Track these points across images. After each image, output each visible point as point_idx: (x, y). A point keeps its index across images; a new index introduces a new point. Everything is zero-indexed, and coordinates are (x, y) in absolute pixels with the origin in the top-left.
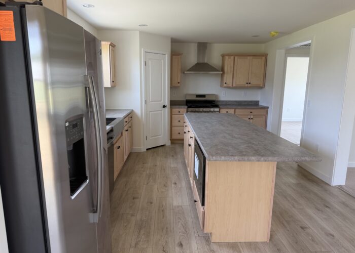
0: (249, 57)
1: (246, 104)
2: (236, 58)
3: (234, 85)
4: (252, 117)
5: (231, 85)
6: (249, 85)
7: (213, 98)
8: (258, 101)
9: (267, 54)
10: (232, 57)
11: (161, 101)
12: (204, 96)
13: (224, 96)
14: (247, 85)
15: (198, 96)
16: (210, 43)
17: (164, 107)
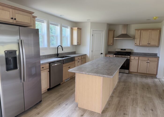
0: (149, 31)
1: (149, 55)
2: (142, 31)
3: (141, 45)
4: (149, 62)
5: (138, 45)
6: (149, 45)
7: (130, 51)
8: (157, 54)
9: (161, 29)
10: (140, 31)
11: (100, 51)
12: (125, 50)
13: (136, 50)
14: (148, 45)
15: (122, 50)
16: (129, 24)
17: (102, 54)
